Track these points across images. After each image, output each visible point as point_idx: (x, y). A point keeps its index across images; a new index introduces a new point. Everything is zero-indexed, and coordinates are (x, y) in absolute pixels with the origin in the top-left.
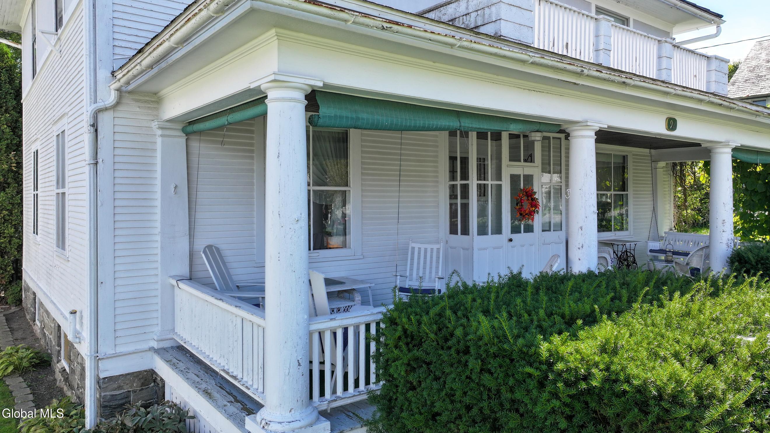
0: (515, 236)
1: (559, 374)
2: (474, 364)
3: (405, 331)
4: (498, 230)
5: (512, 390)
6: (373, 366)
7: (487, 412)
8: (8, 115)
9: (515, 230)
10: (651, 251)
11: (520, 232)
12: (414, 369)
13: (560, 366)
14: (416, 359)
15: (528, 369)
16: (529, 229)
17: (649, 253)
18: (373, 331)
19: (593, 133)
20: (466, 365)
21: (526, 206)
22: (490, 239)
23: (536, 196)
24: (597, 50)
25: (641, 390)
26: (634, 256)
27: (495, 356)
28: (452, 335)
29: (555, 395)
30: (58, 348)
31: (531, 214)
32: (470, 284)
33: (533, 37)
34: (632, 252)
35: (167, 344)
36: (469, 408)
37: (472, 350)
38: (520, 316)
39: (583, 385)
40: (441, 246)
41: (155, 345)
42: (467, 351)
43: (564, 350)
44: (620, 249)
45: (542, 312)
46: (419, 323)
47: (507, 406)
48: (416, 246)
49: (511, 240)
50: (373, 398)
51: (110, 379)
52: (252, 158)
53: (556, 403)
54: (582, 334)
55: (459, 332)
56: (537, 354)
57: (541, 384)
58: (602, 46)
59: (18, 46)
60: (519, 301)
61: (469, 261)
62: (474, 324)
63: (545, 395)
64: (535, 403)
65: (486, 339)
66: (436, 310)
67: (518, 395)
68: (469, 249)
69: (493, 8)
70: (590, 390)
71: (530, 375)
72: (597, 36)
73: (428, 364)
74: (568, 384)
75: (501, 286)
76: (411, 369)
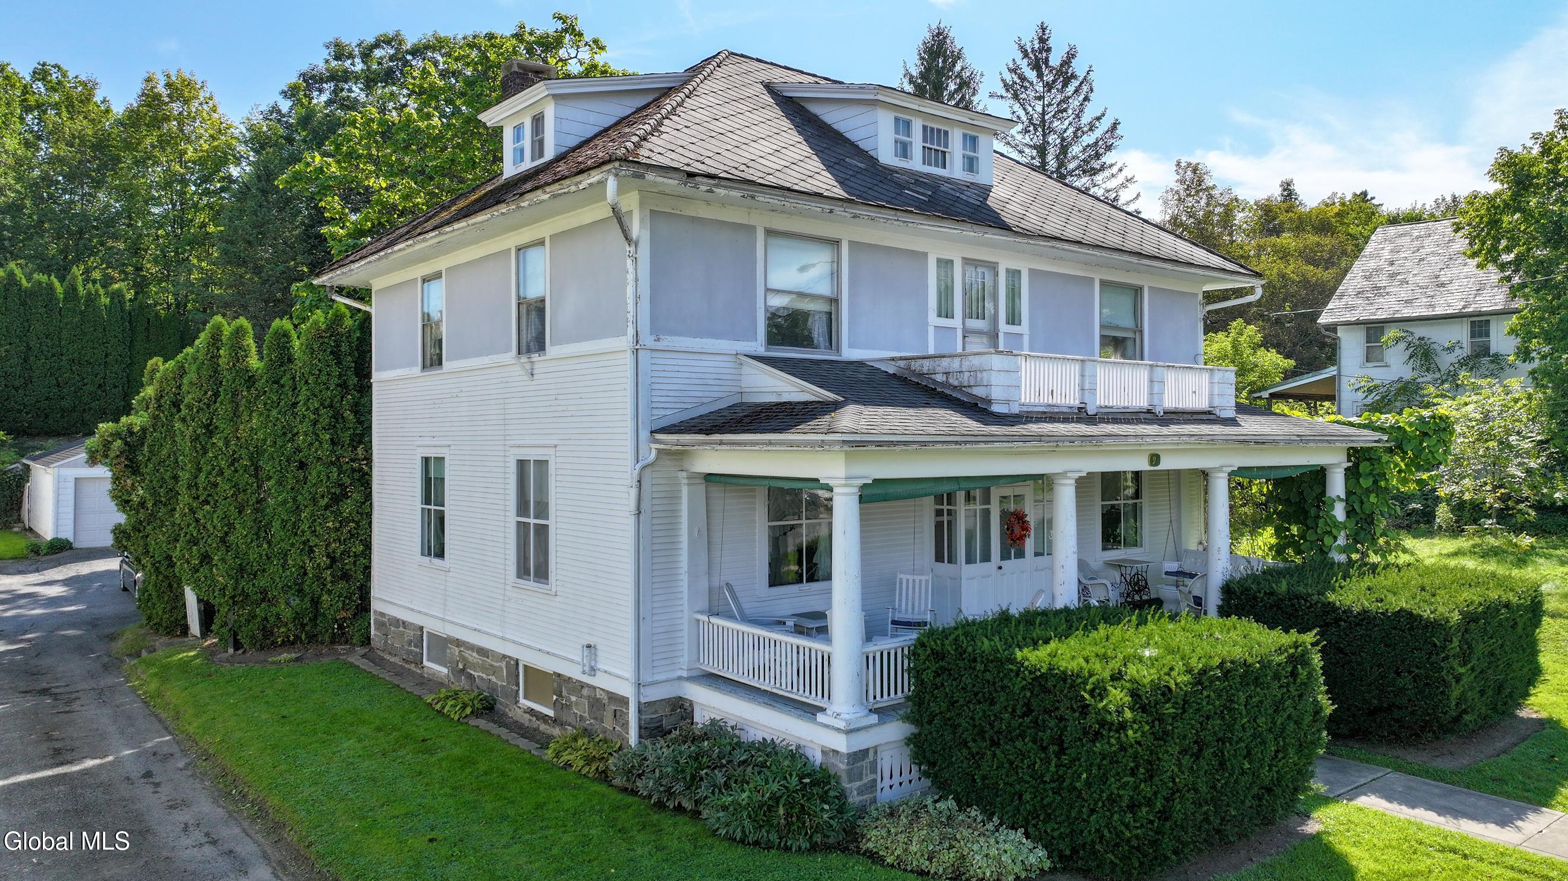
0: (1004, 564)
1: (1026, 668)
2: (979, 667)
3: (932, 650)
4: (986, 558)
5: (1002, 680)
6: (906, 676)
7: (987, 695)
8: (349, 397)
9: (1005, 556)
10: (1167, 573)
11: (1010, 558)
12: (939, 675)
13: (1026, 663)
14: (941, 668)
15: (1011, 666)
16: (1020, 554)
17: (1164, 576)
18: (906, 652)
19: (1073, 482)
20: (974, 669)
21: (1017, 530)
22: (979, 568)
23: (1028, 519)
24: (1083, 390)
25: (1064, 673)
26: (1146, 580)
27: (992, 661)
28: (965, 652)
29: (1024, 679)
30: (515, 688)
31: (1022, 538)
32: (970, 618)
33: (1020, 394)
34: (1144, 574)
35: (695, 673)
36: (976, 694)
37: (979, 659)
38: (1006, 640)
39: (1038, 673)
40: (929, 577)
41: (685, 674)
42: (975, 660)
43: (1029, 655)
44: (1128, 572)
45: (1020, 637)
46: (943, 645)
47: (999, 689)
48: (904, 577)
49: (1000, 568)
50: (908, 698)
51: (649, 704)
52: (754, 497)
53: (1024, 682)
54: (1041, 648)
55: (970, 649)
56: (1015, 658)
57: (1017, 675)
58: (1087, 387)
59: (367, 309)
60: (1006, 630)
61: (957, 593)
62: (980, 644)
63: (1019, 679)
64: (1014, 685)
65: (987, 652)
66: (953, 637)
67: (1005, 682)
68: (957, 580)
69: (985, 374)
70: (1042, 675)
71: (1011, 670)
72: (1082, 376)
73: (949, 670)
74: (1030, 672)
75: (994, 620)
76: (937, 675)
